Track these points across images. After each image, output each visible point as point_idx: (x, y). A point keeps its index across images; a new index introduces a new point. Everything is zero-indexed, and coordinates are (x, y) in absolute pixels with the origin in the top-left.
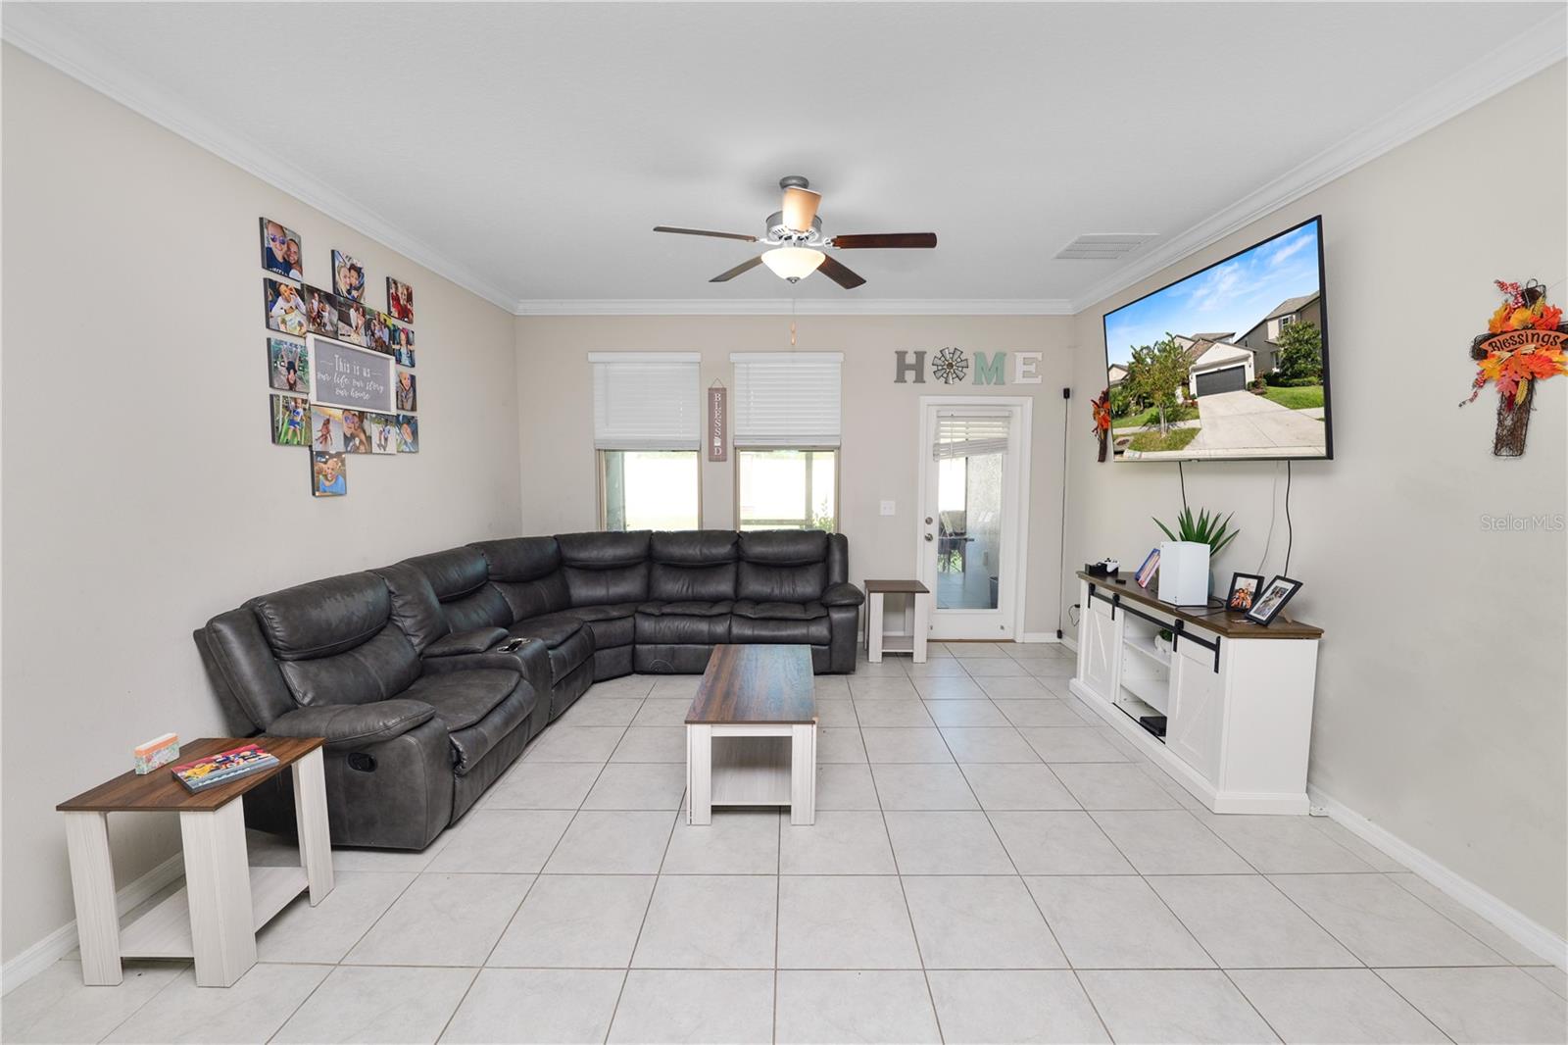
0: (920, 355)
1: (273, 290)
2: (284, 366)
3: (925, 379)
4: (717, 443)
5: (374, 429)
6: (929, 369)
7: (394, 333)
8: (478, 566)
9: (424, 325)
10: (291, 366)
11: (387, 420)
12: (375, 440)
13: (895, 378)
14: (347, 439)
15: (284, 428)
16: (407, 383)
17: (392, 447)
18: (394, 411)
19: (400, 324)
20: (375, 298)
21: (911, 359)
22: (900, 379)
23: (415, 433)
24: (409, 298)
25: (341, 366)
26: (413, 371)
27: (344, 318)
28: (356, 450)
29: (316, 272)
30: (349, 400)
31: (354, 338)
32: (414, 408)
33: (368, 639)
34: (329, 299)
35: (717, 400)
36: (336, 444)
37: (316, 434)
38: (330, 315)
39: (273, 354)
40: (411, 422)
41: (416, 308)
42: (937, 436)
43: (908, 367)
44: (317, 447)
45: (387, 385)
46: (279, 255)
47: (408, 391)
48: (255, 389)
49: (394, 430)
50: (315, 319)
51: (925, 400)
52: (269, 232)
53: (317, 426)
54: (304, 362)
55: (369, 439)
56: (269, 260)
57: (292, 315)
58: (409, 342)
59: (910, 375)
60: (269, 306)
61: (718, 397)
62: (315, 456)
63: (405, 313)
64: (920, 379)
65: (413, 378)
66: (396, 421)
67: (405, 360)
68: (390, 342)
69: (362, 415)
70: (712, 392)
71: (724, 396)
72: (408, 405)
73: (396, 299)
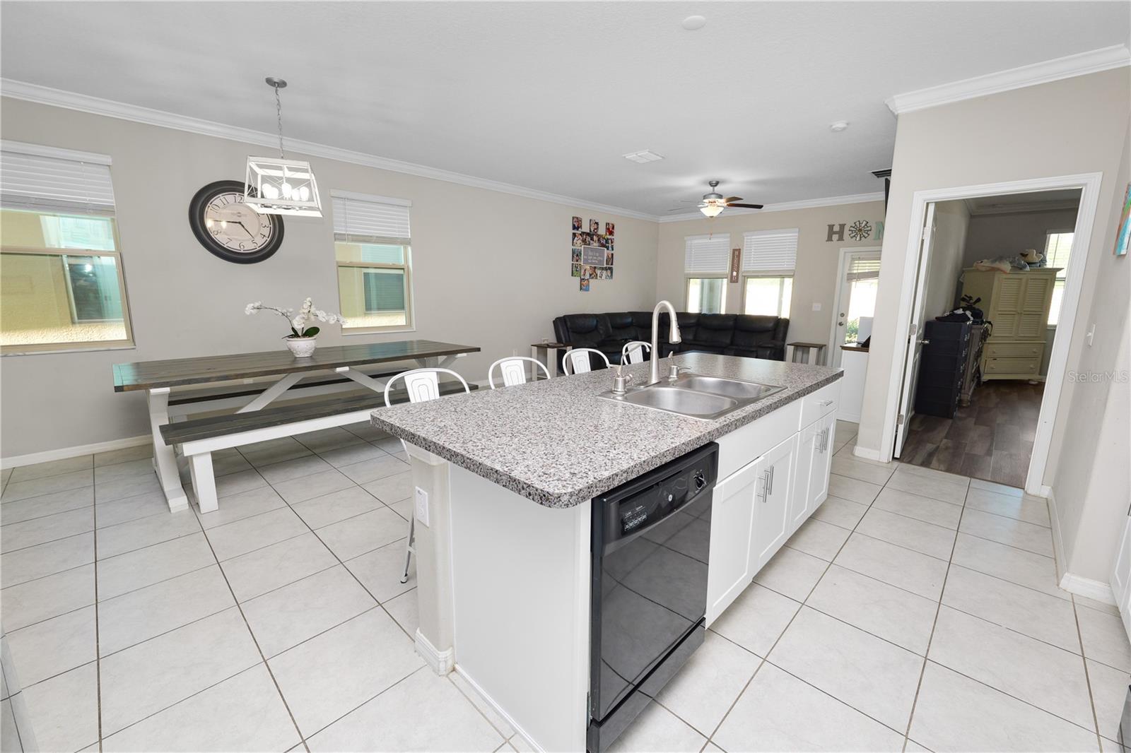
0: (842, 226)
1: (574, 235)
2: (576, 255)
3: (844, 238)
4: (735, 274)
5: (598, 272)
6: (846, 232)
7: (607, 241)
8: (630, 320)
9: (617, 237)
10: (577, 255)
11: (602, 269)
12: (599, 275)
13: (826, 239)
14: (590, 275)
15: (574, 272)
16: (610, 256)
17: (604, 277)
18: (605, 266)
19: (609, 237)
20: (602, 231)
21: (836, 228)
22: (830, 239)
23: (612, 273)
24: (613, 228)
25: (590, 253)
26: (612, 252)
27: (592, 239)
28: (593, 278)
29: (586, 228)
30: (592, 263)
31: (595, 244)
32: (612, 264)
33: (589, 332)
34: (588, 234)
35: (736, 255)
36: (587, 276)
37: (582, 273)
38: (588, 239)
39: (573, 252)
40: (611, 269)
41: (615, 231)
42: (851, 268)
43: (835, 233)
44: (582, 277)
45: (604, 258)
46: (576, 226)
47: (611, 259)
48: (568, 262)
49: (605, 272)
50: (584, 241)
51: (842, 251)
52: (575, 220)
53: (583, 271)
54: (581, 254)
55: (597, 275)
56: (574, 228)
57: (578, 241)
58: (612, 242)
59: (835, 237)
60: (573, 240)
61: (737, 253)
62: (582, 280)
63: (611, 233)
64: (841, 239)
65: (612, 254)
66: (606, 269)
67: (610, 248)
68: (606, 243)
69: (595, 267)
70: (734, 250)
71: (739, 253)
72: (610, 263)
73: (609, 229)
